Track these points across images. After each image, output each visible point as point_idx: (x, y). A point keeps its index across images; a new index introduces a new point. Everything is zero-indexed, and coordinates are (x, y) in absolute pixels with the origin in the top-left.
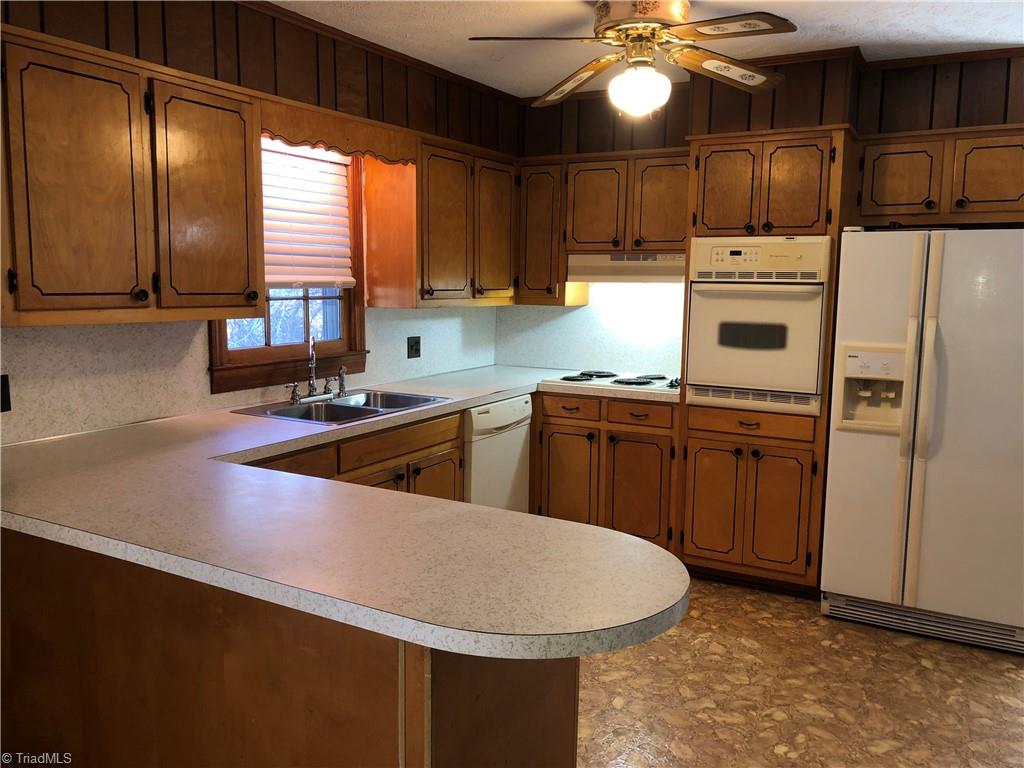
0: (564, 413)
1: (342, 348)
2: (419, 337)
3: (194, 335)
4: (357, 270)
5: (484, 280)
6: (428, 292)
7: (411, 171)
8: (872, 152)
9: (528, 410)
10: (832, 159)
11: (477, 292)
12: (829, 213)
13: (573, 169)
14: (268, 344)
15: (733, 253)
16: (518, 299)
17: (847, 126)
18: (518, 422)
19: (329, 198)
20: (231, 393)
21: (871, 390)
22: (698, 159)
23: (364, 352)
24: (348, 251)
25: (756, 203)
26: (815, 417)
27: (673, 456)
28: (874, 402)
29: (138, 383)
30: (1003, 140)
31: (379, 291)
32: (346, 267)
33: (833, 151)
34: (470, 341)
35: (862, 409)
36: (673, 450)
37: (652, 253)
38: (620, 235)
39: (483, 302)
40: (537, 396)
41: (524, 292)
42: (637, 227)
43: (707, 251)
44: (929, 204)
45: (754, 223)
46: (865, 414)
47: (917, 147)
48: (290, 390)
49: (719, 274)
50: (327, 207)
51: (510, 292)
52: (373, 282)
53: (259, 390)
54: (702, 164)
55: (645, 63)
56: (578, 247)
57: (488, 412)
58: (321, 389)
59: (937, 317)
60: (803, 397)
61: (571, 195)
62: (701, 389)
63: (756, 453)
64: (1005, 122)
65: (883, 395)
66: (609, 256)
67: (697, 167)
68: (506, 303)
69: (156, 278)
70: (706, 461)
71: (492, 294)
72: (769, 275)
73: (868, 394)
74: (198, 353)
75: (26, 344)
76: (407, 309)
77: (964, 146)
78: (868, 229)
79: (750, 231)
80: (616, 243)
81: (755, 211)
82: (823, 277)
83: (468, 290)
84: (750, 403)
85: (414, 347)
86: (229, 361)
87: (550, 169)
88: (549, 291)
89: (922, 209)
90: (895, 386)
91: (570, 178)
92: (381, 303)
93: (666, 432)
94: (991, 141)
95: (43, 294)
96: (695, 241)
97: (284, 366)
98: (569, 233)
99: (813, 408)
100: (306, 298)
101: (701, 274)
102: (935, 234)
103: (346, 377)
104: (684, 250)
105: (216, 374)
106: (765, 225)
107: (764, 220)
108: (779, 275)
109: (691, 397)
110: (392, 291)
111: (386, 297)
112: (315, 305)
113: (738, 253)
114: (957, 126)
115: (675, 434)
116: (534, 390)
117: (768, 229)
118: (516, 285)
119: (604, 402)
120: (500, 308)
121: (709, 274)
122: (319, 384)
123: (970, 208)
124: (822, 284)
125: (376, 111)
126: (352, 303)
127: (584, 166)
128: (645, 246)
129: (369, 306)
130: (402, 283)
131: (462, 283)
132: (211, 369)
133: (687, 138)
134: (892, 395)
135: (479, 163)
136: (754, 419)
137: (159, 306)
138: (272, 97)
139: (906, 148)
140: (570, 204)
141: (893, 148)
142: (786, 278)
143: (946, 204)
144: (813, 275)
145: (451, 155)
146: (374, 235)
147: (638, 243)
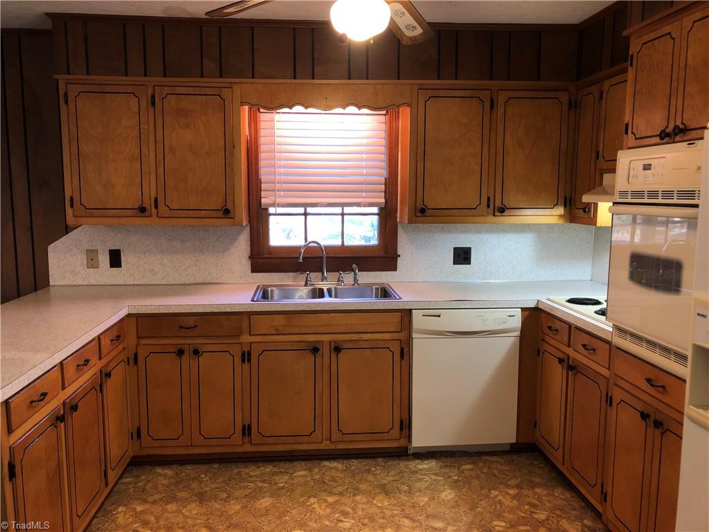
1: (378, 252)
2: (470, 248)
3: (239, 235)
6: (421, 210)
9: (517, 323)
11: (496, 211)
13: (606, 86)
15: (646, 166)
16: (570, 218)
19: (365, 141)
20: (268, 274)
23: (396, 256)
24: (382, 180)
29: (197, 261)
32: (381, 192)
41: (574, 211)
43: (627, 166)
50: (362, 148)
57: (439, 316)
61: (604, 114)
68: (556, 221)
69: (156, 200)
70: (624, 416)
71: (526, 212)
74: (242, 245)
75: (130, 235)
83: (484, 209)
85: (462, 256)
86: (270, 253)
87: (593, 88)
88: (585, 210)
91: (605, 96)
95: (86, 209)
97: (310, 260)
98: (601, 154)
100: (343, 214)
101: (621, 194)
105: (256, 261)
109: (616, 339)
110: (403, 210)
119: (572, 329)
126: (386, 217)
127: (613, 81)
129: (400, 221)
132: (252, 258)
135: (505, 95)
137: (157, 215)
138: (251, 81)
140: (603, 122)
145: (459, 93)
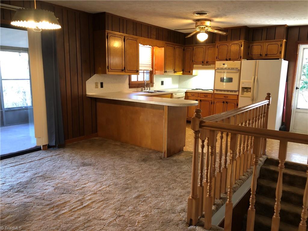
0: (191, 96)
1: (149, 82)
2: (163, 81)
3: (127, 78)
4: (152, 68)
5: (176, 70)
6: (166, 72)
7: (163, 49)
8: (251, 45)
9: (184, 95)
10: (242, 46)
11: (175, 72)
12: (241, 57)
13: (195, 47)
14: (137, 81)
15: (223, 64)
16: (183, 74)
17: (244, 40)
18: (182, 97)
20: (132, 89)
21: (246, 89)
22: (217, 46)
23: (153, 83)
24: (151, 64)
25: (228, 55)
26: (238, 95)
27: (212, 104)
28: (247, 91)
30: (274, 43)
31: (156, 72)
33: (242, 45)
34: (174, 82)
35: (245, 93)
36: (212, 102)
37: (210, 64)
38: (204, 60)
39: (176, 74)
40: (186, 93)
41: (185, 72)
42: (207, 59)
43: (219, 64)
44: (261, 55)
45: (227, 59)
46: (246, 94)
47: (259, 44)
48: (141, 89)
49: (221, 68)
51: (182, 72)
52: (155, 70)
53: (136, 88)
54: (218, 47)
55: (203, 32)
56: (195, 63)
57: (176, 94)
58: (146, 89)
59: (257, 76)
60: (235, 91)
61: (194, 53)
62: (217, 90)
63: (227, 102)
64: (275, 39)
65: (248, 90)
66: (201, 65)
67: (217, 48)
68: (181, 74)
69: (125, 68)
70: (218, 104)
71: (178, 72)
72: (230, 68)
73: (246, 90)
74: (127, 81)
75: (105, 77)
76: (161, 75)
77: (267, 44)
78: (247, 60)
79: (227, 60)
80: (203, 62)
81: (228, 56)
82: (239, 69)
83: (173, 72)
84: (226, 93)
85: (162, 83)
86: (132, 83)
87: (190, 47)
88: (190, 72)
89: (259, 56)
90: (250, 88)
91: (194, 49)
92: (157, 74)
93: (211, 99)
94: (272, 43)
95: (111, 69)
96: (216, 62)
97: (140, 85)
98: (194, 61)
99: (237, 93)
100: (144, 73)
101: (217, 68)
102: (257, 60)
103: (150, 88)
104: (215, 64)
105: (130, 85)
106: (229, 59)
107: (229, 58)
108: (231, 68)
109: (215, 92)
110: (159, 72)
111: (158, 73)
112: (145, 74)
113: (224, 64)
114: (266, 40)
115: (212, 99)
116: (186, 91)
117: (230, 60)
118: (183, 71)
119: (199, 93)
120: (180, 76)
121: (219, 68)
122: (146, 88)
123: (268, 56)
124: (239, 70)
125: (158, 38)
126: (151, 73)
127: (197, 47)
128: (208, 63)
129: (155, 74)
130: (161, 70)
131: (172, 70)
132: (129, 84)
133: (216, 42)
134: (250, 90)
135: (176, 46)
136: (226, 96)
137: (125, 72)
138: (141, 37)
139: (257, 44)
140: (194, 55)
141: (255, 44)
142: (233, 69)
143: (264, 55)
144: (237, 68)
145: (171, 45)
146: (156, 61)
147: (207, 62)
